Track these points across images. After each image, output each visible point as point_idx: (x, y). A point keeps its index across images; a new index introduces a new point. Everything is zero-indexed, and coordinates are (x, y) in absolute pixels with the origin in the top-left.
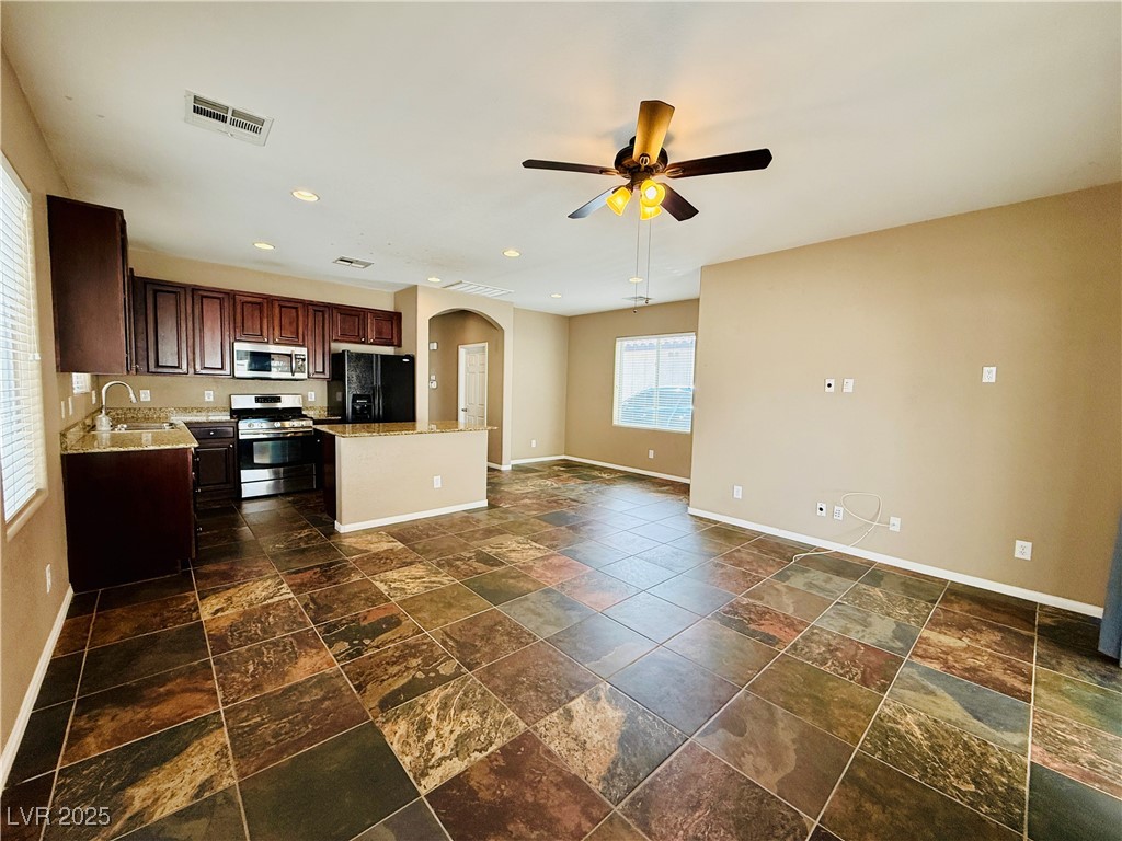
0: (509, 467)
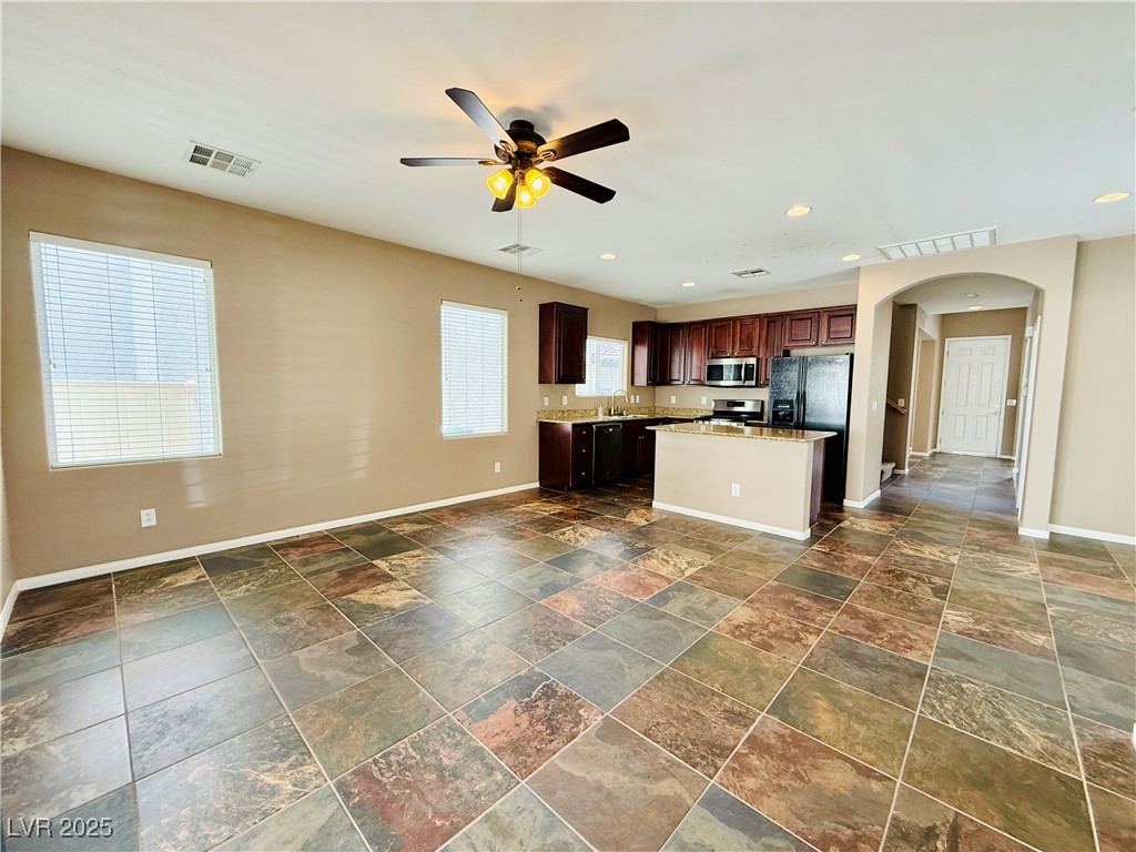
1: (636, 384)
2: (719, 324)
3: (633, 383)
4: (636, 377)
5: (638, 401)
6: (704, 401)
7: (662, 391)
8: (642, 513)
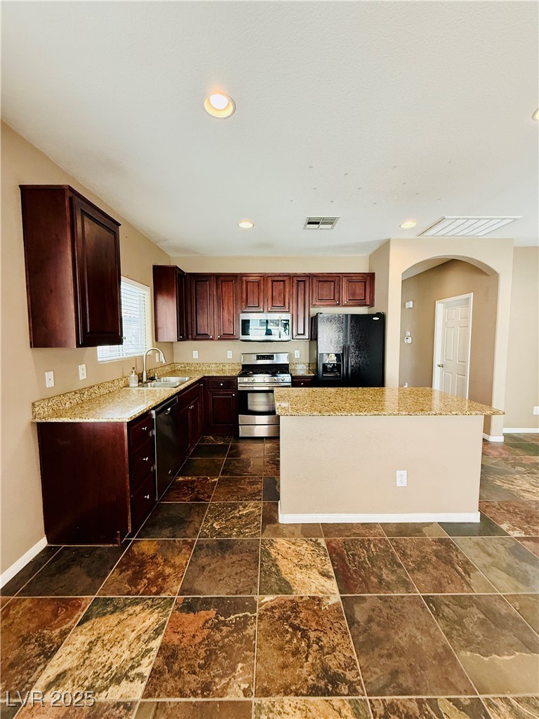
1: (160, 340)
3: (157, 339)
4: (160, 332)
6: (230, 354)
8: (290, 551)
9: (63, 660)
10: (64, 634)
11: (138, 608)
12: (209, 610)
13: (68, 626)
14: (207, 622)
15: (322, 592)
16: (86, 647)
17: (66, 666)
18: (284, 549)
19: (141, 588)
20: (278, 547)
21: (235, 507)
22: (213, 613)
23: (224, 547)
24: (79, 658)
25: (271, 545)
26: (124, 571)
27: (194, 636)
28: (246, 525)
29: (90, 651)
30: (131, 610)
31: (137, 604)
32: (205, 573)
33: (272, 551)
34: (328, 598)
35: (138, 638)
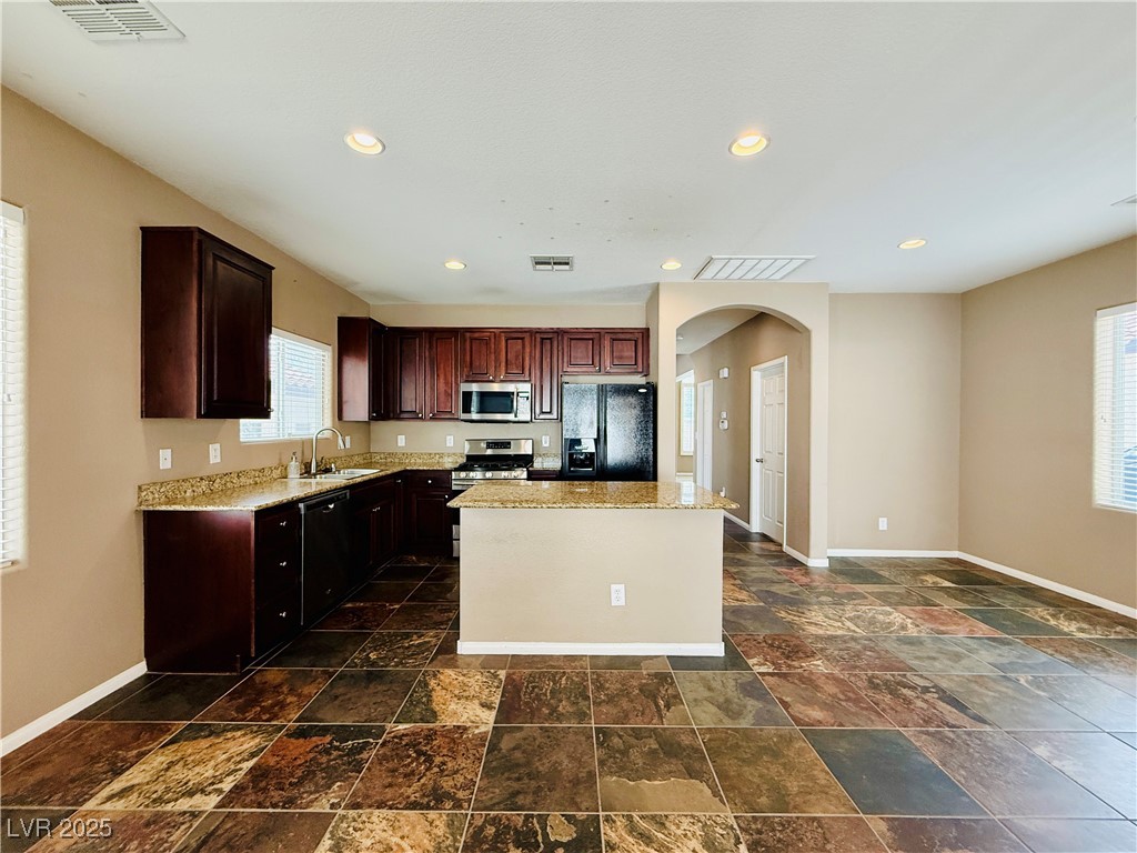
0: (825, 563)
1: (348, 416)
2: (476, 335)
3: (340, 417)
4: (345, 407)
5: (348, 446)
6: (450, 441)
7: (385, 429)
8: (455, 682)
9: (135, 776)
10: (142, 755)
11: (239, 733)
12: (324, 736)
13: (148, 748)
14: (317, 746)
15: (473, 722)
16: (165, 765)
17: (135, 781)
18: (447, 681)
19: (250, 715)
20: (442, 677)
21: (408, 636)
22: (328, 738)
23: (373, 677)
24: (152, 776)
25: (435, 676)
26: (235, 699)
27: (296, 759)
28: (413, 655)
29: (167, 769)
30: (229, 735)
31: (240, 729)
32: (337, 702)
33: (433, 683)
34: (477, 727)
35: (229, 760)
